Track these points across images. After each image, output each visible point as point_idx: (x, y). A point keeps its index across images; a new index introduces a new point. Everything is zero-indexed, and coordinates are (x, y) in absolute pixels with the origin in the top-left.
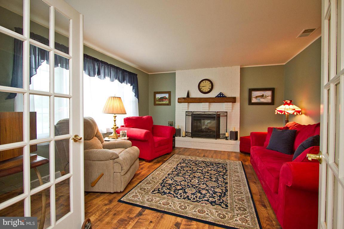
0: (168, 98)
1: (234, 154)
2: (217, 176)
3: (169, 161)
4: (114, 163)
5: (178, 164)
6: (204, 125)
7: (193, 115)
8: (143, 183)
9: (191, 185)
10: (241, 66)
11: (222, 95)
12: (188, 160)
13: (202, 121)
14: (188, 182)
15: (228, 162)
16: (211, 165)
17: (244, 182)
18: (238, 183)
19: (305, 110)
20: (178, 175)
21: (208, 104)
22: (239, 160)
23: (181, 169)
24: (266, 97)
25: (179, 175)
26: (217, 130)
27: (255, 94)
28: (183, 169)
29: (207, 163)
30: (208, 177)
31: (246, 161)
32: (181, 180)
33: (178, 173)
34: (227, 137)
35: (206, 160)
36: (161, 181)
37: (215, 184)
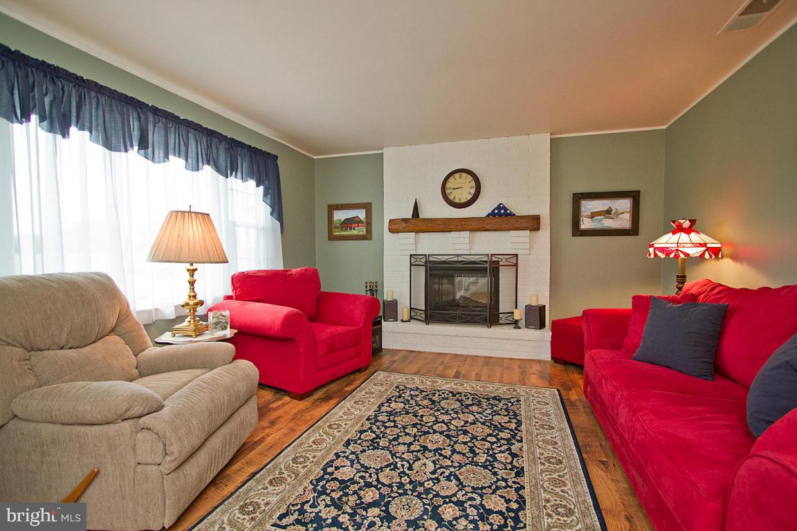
0: (364, 221)
1: (536, 368)
2: (492, 443)
3: (359, 394)
4: (137, 432)
5: (382, 404)
6: (460, 289)
7: (429, 265)
8: (258, 482)
9: (411, 482)
10: (551, 134)
11: (502, 211)
12: (412, 390)
13: (457, 279)
14: (403, 472)
15: (522, 393)
16: (473, 404)
17: (572, 463)
18: (556, 471)
19: (732, 245)
20: (374, 445)
21: (467, 234)
22: (551, 385)
23: (389, 420)
24: (617, 214)
25: (378, 443)
26: (491, 301)
27: (588, 206)
28: (394, 421)
29: (464, 399)
30: (466, 450)
31: (569, 389)
32: (381, 463)
33: (378, 437)
34: (517, 320)
35: (461, 389)
36: (318, 472)
37: (485, 477)
